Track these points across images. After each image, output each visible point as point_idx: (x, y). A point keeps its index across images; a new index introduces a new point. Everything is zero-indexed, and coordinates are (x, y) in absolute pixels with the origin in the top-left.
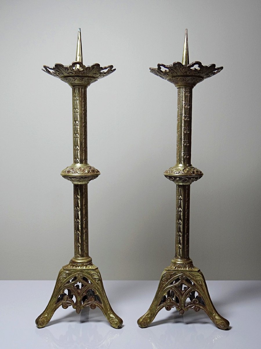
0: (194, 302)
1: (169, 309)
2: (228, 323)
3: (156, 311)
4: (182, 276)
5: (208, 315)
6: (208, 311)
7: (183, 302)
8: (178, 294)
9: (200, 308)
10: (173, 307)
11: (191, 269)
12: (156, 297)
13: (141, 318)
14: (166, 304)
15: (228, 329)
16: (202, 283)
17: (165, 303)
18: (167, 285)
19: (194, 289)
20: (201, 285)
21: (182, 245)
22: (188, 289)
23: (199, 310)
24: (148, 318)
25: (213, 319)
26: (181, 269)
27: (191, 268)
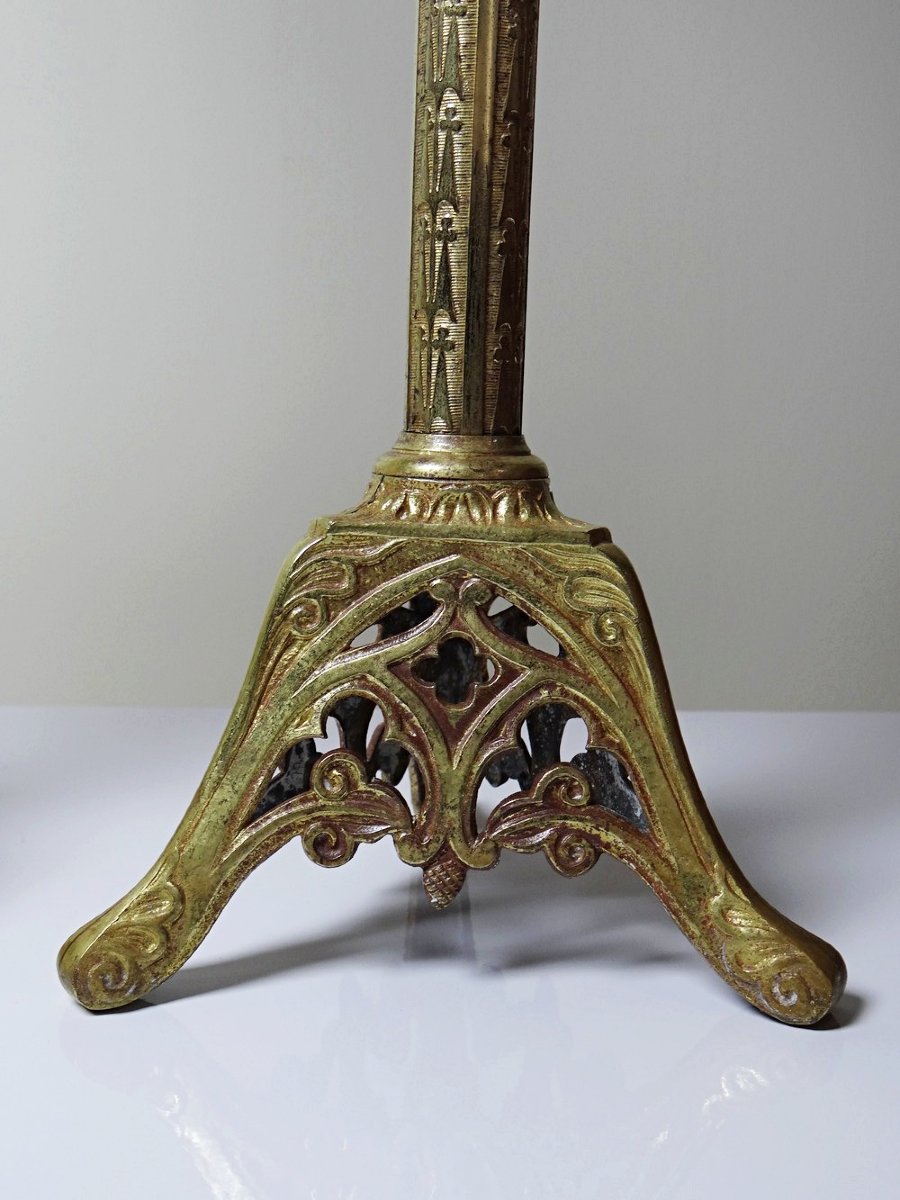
0: (548, 793)
1: (336, 853)
2: (832, 964)
3: (223, 867)
4: (455, 577)
5: (666, 900)
6: (667, 872)
7: (453, 797)
8: (414, 727)
9: (597, 849)
10: (372, 838)
11: (535, 521)
12: (228, 755)
13: (89, 928)
14: (309, 812)
15: (828, 1022)
16: (622, 634)
17: (297, 806)
18: (321, 657)
19: (551, 686)
20: (614, 656)
21: (461, 318)
22: (499, 687)
23: (587, 864)
24: (146, 925)
25: (708, 933)
26: (449, 515)
27: (533, 513)
